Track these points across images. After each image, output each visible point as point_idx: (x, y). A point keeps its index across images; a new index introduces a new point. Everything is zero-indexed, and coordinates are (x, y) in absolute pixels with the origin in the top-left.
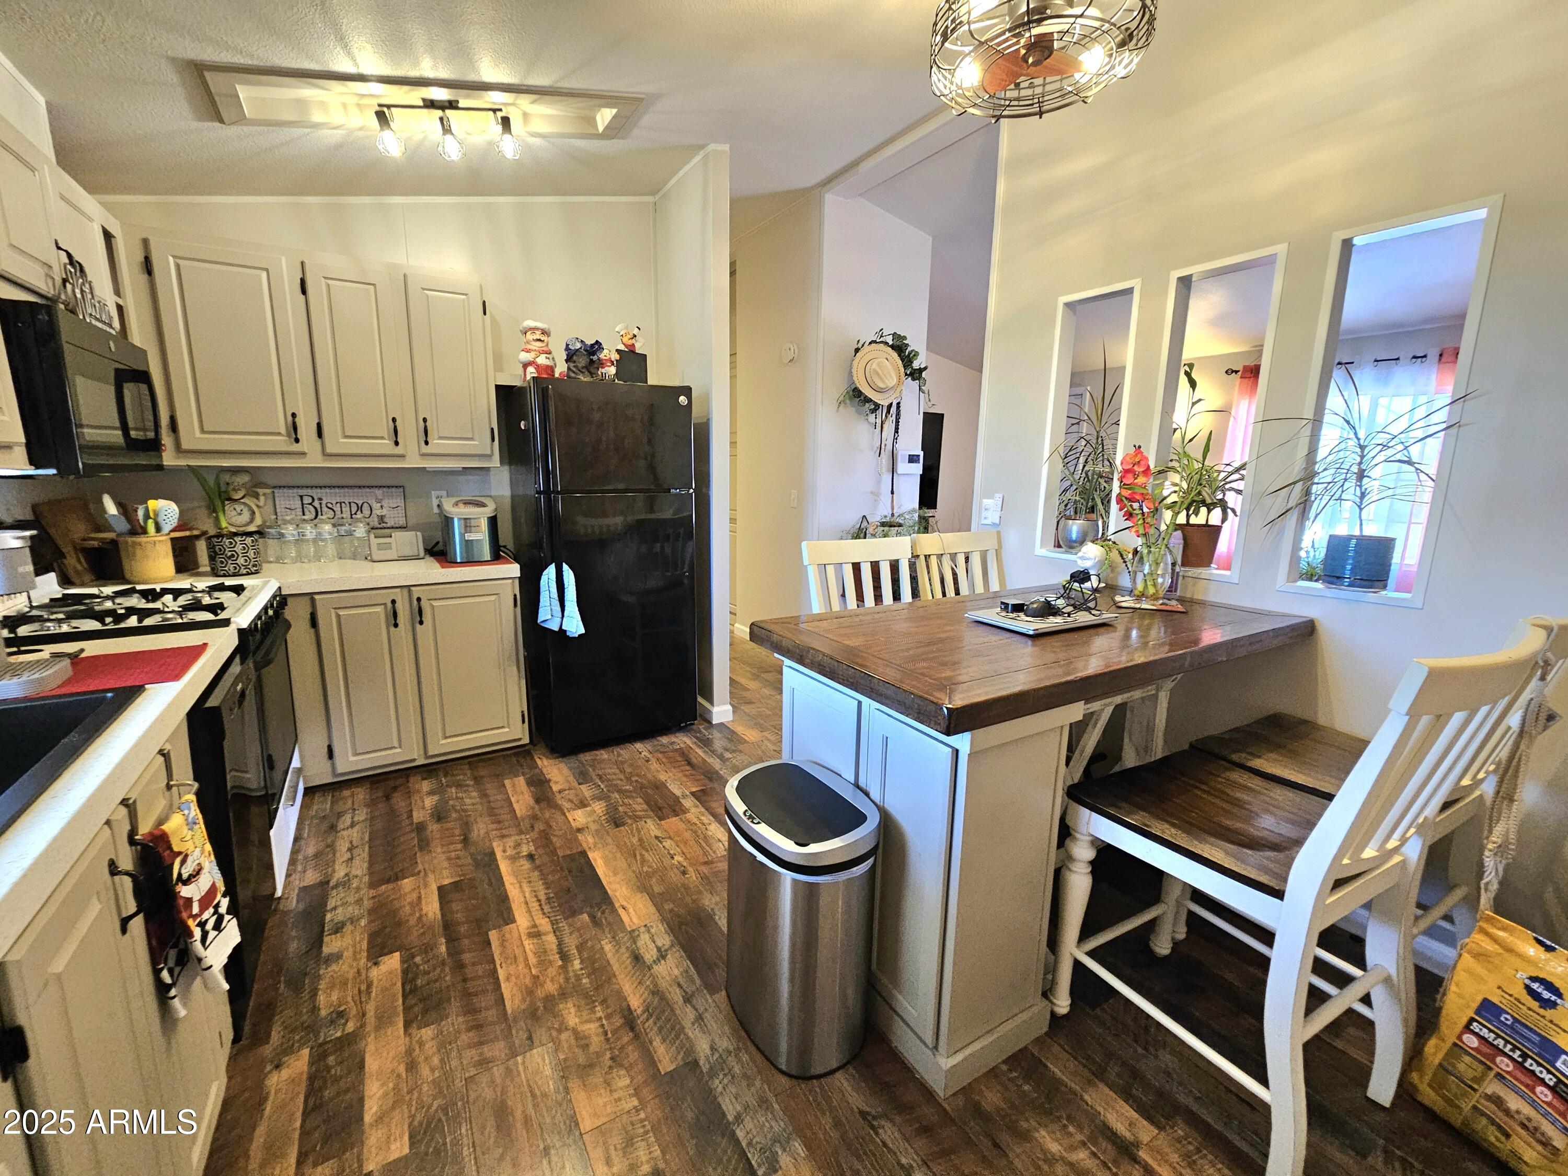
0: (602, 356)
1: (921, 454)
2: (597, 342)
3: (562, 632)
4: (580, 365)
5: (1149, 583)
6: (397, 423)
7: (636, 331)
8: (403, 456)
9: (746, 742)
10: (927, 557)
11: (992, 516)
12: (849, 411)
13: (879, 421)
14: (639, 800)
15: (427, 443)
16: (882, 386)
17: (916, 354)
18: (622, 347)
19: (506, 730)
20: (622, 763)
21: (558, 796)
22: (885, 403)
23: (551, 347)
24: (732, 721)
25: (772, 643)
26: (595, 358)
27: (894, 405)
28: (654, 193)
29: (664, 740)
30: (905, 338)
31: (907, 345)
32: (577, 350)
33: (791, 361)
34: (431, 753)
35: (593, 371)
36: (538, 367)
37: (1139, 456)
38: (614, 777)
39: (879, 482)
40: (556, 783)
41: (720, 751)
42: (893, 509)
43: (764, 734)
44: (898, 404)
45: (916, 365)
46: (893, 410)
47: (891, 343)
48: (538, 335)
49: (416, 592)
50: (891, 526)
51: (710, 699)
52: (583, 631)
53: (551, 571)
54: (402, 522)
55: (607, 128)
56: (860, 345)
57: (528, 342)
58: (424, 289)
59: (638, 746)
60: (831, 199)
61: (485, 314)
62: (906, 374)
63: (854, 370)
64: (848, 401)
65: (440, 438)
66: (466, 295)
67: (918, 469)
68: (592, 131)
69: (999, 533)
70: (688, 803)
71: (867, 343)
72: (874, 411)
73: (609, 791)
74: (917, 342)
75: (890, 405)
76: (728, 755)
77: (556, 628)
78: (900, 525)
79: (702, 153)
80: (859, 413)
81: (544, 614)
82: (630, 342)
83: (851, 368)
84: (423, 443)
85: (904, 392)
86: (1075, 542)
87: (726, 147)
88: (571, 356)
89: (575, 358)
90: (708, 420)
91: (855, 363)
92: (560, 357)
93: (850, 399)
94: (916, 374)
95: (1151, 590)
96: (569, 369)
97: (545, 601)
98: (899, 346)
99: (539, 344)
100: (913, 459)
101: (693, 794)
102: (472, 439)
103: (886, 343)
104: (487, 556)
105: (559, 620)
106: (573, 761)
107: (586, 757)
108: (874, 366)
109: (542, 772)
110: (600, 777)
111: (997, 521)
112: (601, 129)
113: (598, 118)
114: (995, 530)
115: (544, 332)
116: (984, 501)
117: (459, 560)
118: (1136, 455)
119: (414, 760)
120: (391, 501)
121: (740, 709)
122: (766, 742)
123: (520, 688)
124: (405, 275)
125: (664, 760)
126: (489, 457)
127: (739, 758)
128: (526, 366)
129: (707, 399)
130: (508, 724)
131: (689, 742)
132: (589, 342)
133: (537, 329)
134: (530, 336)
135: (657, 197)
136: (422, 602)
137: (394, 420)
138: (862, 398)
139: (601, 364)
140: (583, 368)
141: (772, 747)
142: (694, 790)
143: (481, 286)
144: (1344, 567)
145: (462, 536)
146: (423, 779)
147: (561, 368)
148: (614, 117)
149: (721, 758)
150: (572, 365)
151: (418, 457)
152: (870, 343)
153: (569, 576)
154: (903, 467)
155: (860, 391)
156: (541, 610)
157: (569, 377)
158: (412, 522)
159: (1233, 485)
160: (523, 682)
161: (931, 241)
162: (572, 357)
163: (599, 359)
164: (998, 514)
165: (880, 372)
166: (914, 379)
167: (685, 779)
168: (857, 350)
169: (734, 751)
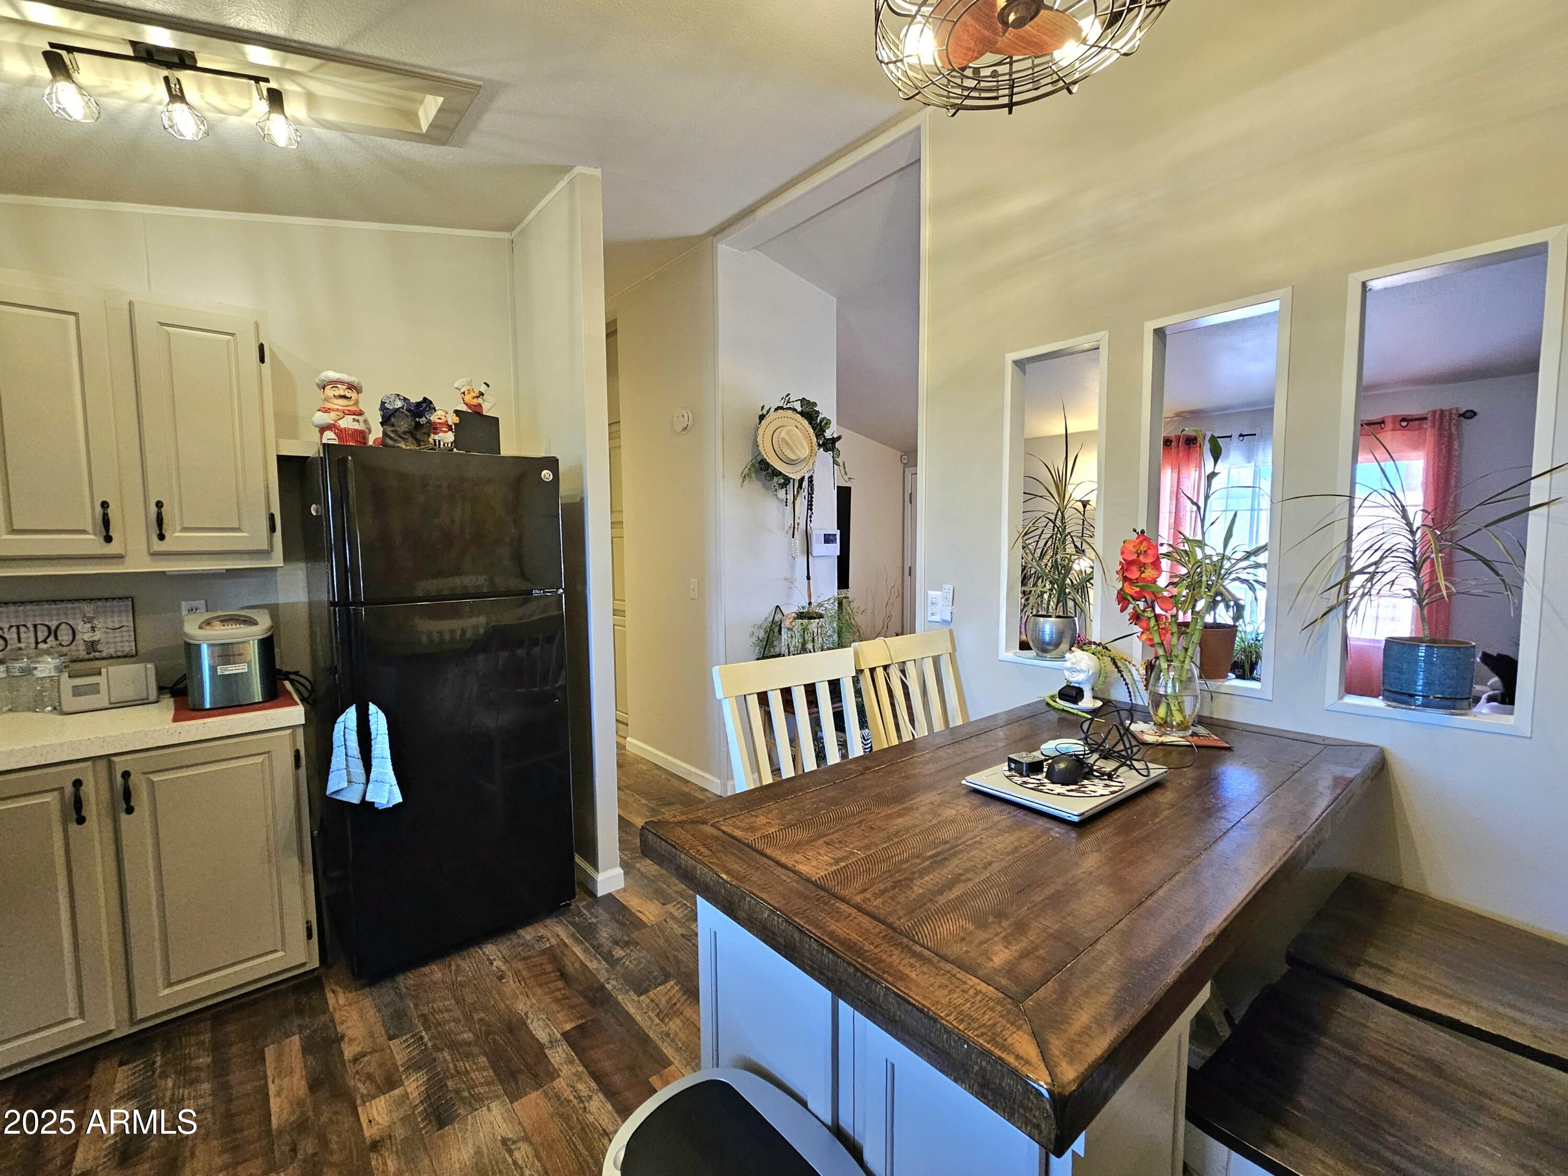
0: (434, 418)
1: (838, 533)
2: (425, 399)
3: (367, 806)
4: (400, 430)
5: (1173, 708)
6: (110, 511)
7: (483, 388)
8: (120, 557)
9: (644, 925)
10: (872, 670)
11: (942, 612)
12: (755, 486)
13: (790, 497)
14: (482, 1060)
15: (161, 537)
16: (793, 457)
17: (828, 422)
18: (464, 408)
19: (281, 954)
20: (462, 985)
21: (351, 1069)
22: (797, 477)
23: (362, 406)
24: (624, 890)
25: (678, 867)
26: (423, 420)
27: (806, 478)
28: (510, 228)
29: (528, 934)
30: (815, 404)
31: (818, 412)
32: (398, 409)
33: (685, 429)
34: (140, 1015)
35: (419, 437)
36: (340, 432)
37: (1145, 543)
38: (446, 1015)
39: (792, 566)
40: (351, 1040)
41: (607, 944)
42: (810, 596)
43: (669, 907)
44: (811, 477)
45: (828, 434)
46: (805, 484)
47: (799, 409)
48: (342, 390)
49: (121, 765)
50: (811, 618)
51: (592, 857)
52: (401, 800)
53: (350, 716)
54: (129, 647)
55: (431, 126)
56: (765, 412)
57: (326, 399)
58: (162, 324)
59: (490, 949)
60: (724, 249)
61: (262, 360)
62: (819, 445)
63: (760, 440)
64: (753, 475)
65: (185, 529)
66: (232, 335)
67: (835, 549)
68: (411, 129)
69: (951, 632)
70: (558, 1056)
71: (772, 410)
72: (784, 485)
73: (434, 1046)
74: (827, 409)
75: (801, 481)
76: (618, 952)
77: (356, 800)
78: (821, 616)
79: (567, 178)
80: (767, 488)
81: (336, 782)
82: (475, 401)
83: (756, 436)
84: (155, 537)
85: (816, 463)
86: (1049, 644)
87: (597, 172)
88: (388, 417)
89: (393, 420)
90: (582, 499)
91: (761, 431)
92: (375, 419)
93: (756, 472)
94: (829, 445)
95: (1178, 718)
96: (385, 434)
97: (338, 762)
98: (809, 413)
99: (342, 402)
100: (828, 539)
101: (565, 1035)
102: (238, 530)
103: (794, 410)
104: (258, 698)
105: (362, 787)
106: (386, 992)
107: (407, 981)
108: (783, 435)
109: (332, 1020)
110: (425, 1019)
111: (949, 619)
112: (424, 127)
113: (421, 113)
114: (946, 629)
115: (351, 387)
116: (930, 593)
117: (208, 706)
118: (1141, 542)
119: (110, 1032)
120: (109, 620)
121: (634, 867)
122: (671, 922)
123: (303, 887)
124: (131, 304)
125: (525, 973)
126: (267, 553)
127: (634, 955)
128: (323, 429)
129: (579, 473)
130: (283, 945)
131: (563, 935)
132: (415, 398)
133: (342, 383)
134: (329, 392)
135: (515, 233)
136: (133, 779)
137: (105, 505)
138: (770, 471)
139: (434, 428)
140: (405, 433)
141: (679, 930)
142: (568, 1027)
143: (257, 325)
144: (1415, 683)
145: (213, 669)
146: (121, 1064)
147: (376, 433)
148: (441, 110)
149: (609, 958)
150: (389, 429)
151: (148, 558)
152: (776, 409)
153: (378, 721)
154: (819, 547)
155: (768, 464)
156: (331, 777)
157: (385, 445)
158: (144, 647)
159: (1243, 576)
160: (310, 878)
161: (835, 303)
162: (390, 417)
163: (429, 422)
164: (949, 609)
165: (790, 442)
166: (826, 450)
167: (555, 1007)
168: (762, 417)
169: (627, 944)
